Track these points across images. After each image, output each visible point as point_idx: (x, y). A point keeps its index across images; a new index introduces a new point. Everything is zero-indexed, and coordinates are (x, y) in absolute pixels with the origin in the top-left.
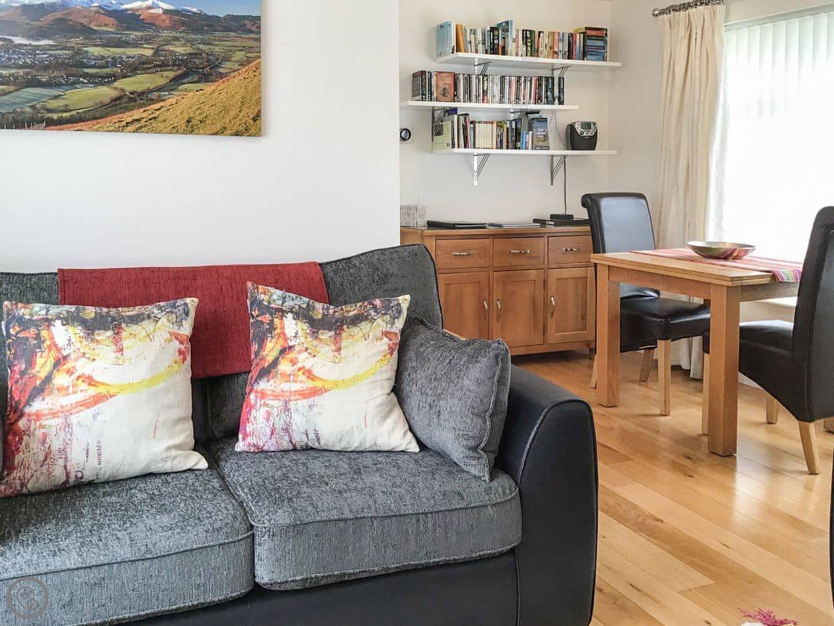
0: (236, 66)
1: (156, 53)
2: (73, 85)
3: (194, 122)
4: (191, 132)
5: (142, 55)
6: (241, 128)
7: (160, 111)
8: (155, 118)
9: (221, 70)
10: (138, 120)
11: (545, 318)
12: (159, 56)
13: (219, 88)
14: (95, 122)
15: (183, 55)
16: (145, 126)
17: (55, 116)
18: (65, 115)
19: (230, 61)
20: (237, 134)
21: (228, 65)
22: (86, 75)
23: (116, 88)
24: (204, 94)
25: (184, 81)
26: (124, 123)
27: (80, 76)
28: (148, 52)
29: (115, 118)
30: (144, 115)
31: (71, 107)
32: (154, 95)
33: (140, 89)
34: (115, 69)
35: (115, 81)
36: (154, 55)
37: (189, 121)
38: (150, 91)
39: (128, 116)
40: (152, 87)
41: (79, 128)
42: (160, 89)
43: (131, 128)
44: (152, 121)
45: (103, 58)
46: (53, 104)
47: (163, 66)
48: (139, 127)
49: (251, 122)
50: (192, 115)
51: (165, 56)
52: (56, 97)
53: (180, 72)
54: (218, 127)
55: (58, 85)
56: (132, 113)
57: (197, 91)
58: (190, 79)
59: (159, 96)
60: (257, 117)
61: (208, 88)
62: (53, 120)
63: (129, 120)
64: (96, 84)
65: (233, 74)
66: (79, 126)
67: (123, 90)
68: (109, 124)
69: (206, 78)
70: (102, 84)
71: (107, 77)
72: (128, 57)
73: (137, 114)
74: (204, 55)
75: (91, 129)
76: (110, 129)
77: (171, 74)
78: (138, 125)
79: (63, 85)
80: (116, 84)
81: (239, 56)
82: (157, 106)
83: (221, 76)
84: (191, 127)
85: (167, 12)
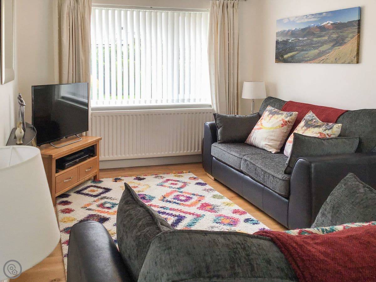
2: (310, 50)
3: (337, 60)
4: (336, 63)
8: (328, 59)
9: (345, 41)
10: (323, 60)
12: (330, 38)
13: (344, 47)
14: (314, 60)
15: (335, 37)
17: (306, 59)
18: (308, 59)
19: (348, 37)
20: (349, 63)
21: (347, 39)
22: (313, 47)
23: (319, 50)
24: (340, 50)
28: (326, 38)
29: (318, 59)
30: (325, 58)
31: (309, 56)
32: (328, 51)
33: (324, 50)
34: (319, 44)
35: (319, 48)
36: (328, 39)
39: (321, 58)
40: (327, 49)
42: (329, 49)
43: (322, 62)
45: (316, 41)
47: (330, 42)
48: (324, 62)
49: (353, 58)
50: (337, 57)
52: (307, 54)
53: (334, 43)
54: (343, 61)
57: (338, 49)
58: (337, 45)
60: (355, 57)
61: (341, 48)
65: (349, 42)
69: (341, 44)
70: (316, 49)
71: (317, 47)
72: (322, 40)
73: (323, 58)
74: (341, 37)
77: (332, 44)
79: (308, 50)
82: (328, 55)
83: (345, 43)
85: (332, 24)
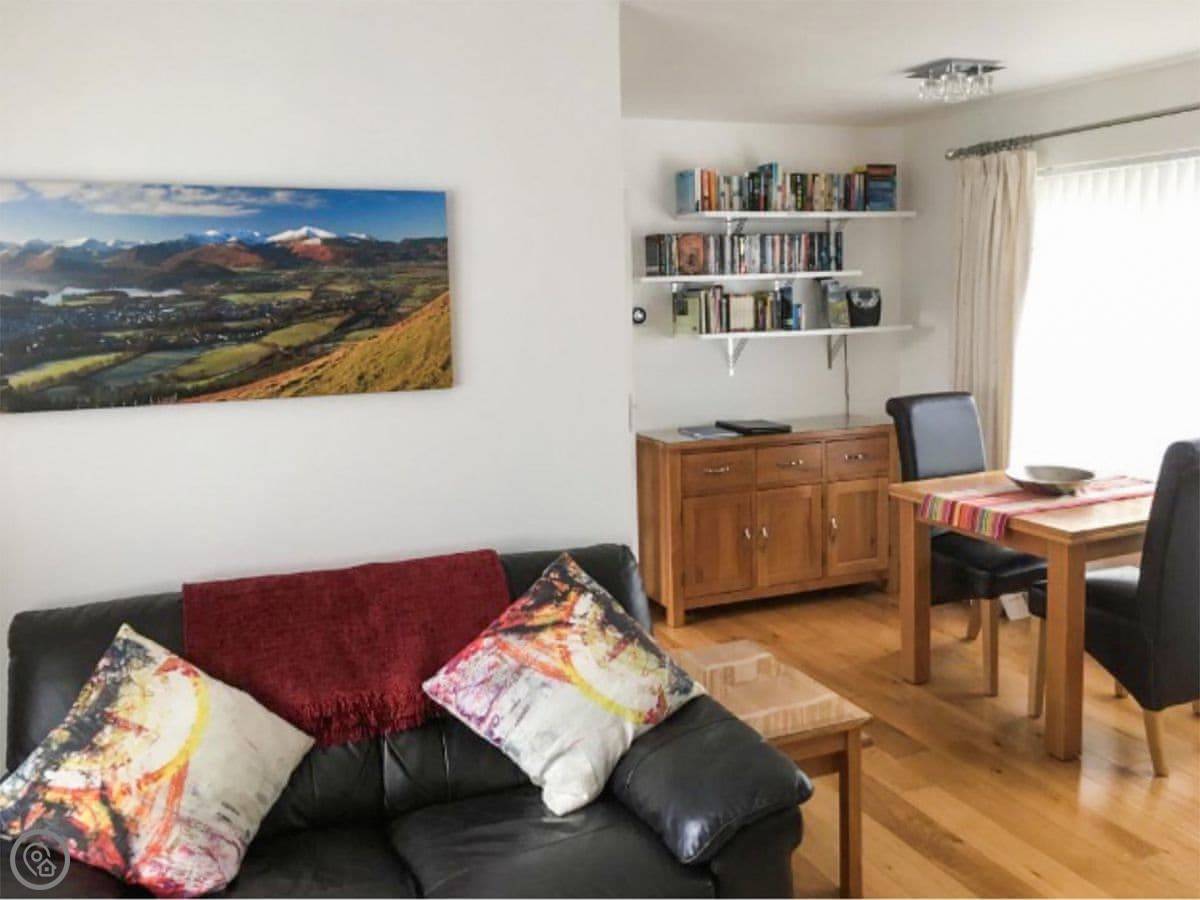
0: (419, 303)
1: (316, 296)
2: (209, 345)
3: (369, 378)
4: (365, 391)
5: (298, 299)
6: (427, 380)
7: (324, 368)
8: (318, 378)
9: (400, 310)
10: (296, 382)
11: (825, 545)
12: (321, 298)
13: (398, 333)
14: (241, 389)
15: (349, 295)
16: (306, 388)
17: (189, 386)
18: (202, 383)
19: (410, 297)
20: (423, 387)
21: (409, 302)
22: (225, 331)
23: (266, 345)
24: (379, 343)
25: (351, 328)
26: (278, 387)
27: (218, 333)
28: (303, 295)
29: (267, 382)
30: (305, 374)
31: (209, 373)
32: (317, 349)
33: (296, 342)
34: (264, 320)
35: (265, 334)
36: (313, 298)
37: (361, 377)
38: (310, 344)
39: (283, 379)
40: (312, 338)
41: (221, 397)
42: (324, 340)
43: (287, 392)
44: (315, 381)
45: (247, 306)
46: (187, 370)
47: (327, 311)
48: (298, 390)
49: (440, 371)
50: (364, 369)
51: (327, 298)
52: (190, 362)
53: (347, 317)
54: (398, 381)
55: (190, 346)
56: (287, 374)
57: (370, 339)
58: (360, 325)
59: (323, 349)
60: (447, 365)
61: (384, 334)
62: (187, 391)
63: (285, 382)
64: (240, 342)
65: (414, 314)
66: (221, 395)
67: (275, 346)
68: (258, 390)
69: (381, 322)
70: (247, 340)
71: (255, 331)
72: (279, 303)
73: (294, 374)
74: (377, 293)
75: (236, 398)
76: (262, 395)
77: (335, 321)
78: (295, 389)
79: (197, 345)
80: (267, 339)
81: (420, 290)
82: (320, 362)
83: (400, 317)
84: (364, 384)
85: (325, 241)
